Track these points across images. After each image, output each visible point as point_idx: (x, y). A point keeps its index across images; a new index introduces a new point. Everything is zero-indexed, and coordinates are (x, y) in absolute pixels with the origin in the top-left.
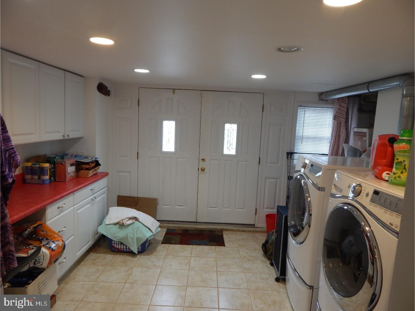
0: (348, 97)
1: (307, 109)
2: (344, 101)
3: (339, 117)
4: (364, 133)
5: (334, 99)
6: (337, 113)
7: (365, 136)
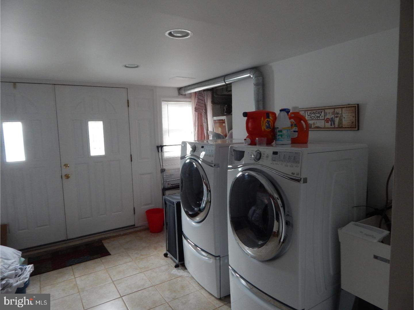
0: (204, 90)
1: (169, 103)
2: (201, 95)
3: (199, 109)
4: (222, 120)
5: (191, 94)
6: (197, 106)
7: (224, 123)
